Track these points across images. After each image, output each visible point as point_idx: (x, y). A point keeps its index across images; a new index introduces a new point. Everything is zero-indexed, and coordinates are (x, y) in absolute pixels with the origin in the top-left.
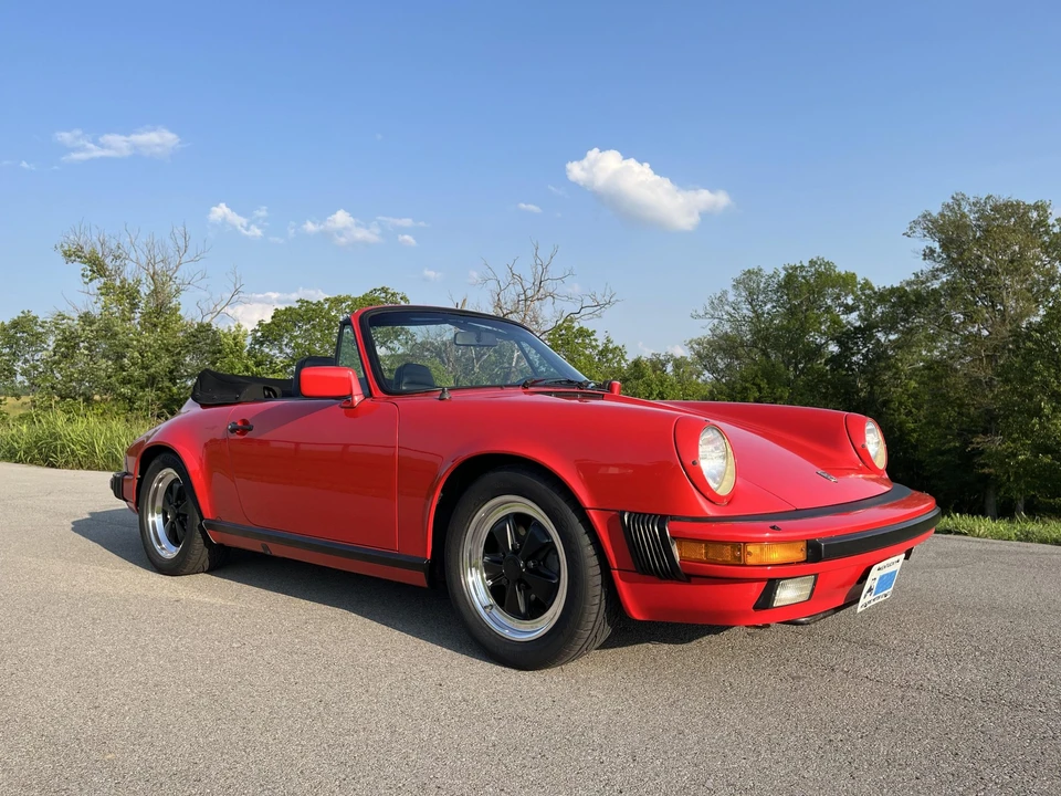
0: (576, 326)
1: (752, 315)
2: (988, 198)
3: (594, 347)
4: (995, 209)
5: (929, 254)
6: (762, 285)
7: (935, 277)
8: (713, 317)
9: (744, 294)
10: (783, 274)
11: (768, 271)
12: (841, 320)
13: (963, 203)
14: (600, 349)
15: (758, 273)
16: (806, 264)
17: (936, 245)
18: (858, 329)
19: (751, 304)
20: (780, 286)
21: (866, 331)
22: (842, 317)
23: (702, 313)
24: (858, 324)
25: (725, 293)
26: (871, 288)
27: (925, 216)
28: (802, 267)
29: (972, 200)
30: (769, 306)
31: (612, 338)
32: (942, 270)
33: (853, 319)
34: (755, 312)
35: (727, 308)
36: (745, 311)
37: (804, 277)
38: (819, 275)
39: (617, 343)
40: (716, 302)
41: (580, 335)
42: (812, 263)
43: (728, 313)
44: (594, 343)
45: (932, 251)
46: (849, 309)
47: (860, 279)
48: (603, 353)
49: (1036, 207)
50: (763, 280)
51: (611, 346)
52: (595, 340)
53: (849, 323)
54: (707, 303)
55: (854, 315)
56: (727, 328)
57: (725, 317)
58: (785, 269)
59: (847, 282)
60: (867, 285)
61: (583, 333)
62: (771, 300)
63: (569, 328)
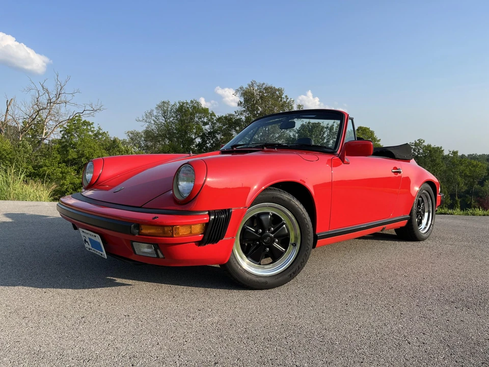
0: (83, 119)
1: (164, 122)
2: (263, 84)
3: (92, 131)
4: (266, 89)
5: (240, 104)
6: (169, 109)
7: (241, 114)
8: (146, 121)
9: (160, 112)
10: (178, 105)
11: (172, 103)
12: (202, 128)
13: (255, 85)
14: (95, 132)
15: (168, 103)
16: (189, 102)
17: (242, 100)
18: (210, 133)
19: (164, 117)
20: (177, 111)
21: (212, 134)
22: (203, 127)
23: (141, 119)
24: (209, 131)
25: (152, 110)
26: (215, 116)
27: (241, 88)
28: (187, 103)
29: (258, 84)
30: (172, 118)
31: (101, 128)
32: (244, 111)
33: (207, 128)
34: (165, 121)
35: (153, 118)
36: (161, 120)
37: (188, 108)
38: (194, 107)
39: (104, 130)
40: (148, 114)
41: (85, 125)
42: (192, 102)
43: (154, 121)
44: (92, 129)
45: (241, 103)
46: (205, 124)
47: (210, 111)
48: (96, 135)
49: (278, 90)
50: (170, 106)
51: (101, 132)
52: (93, 128)
53: (205, 129)
54: (144, 114)
55: (207, 127)
56: (153, 127)
57: (153, 122)
58: (179, 103)
59: (205, 111)
60: (213, 114)
61: (86, 123)
62: (172, 116)
63: (80, 120)
